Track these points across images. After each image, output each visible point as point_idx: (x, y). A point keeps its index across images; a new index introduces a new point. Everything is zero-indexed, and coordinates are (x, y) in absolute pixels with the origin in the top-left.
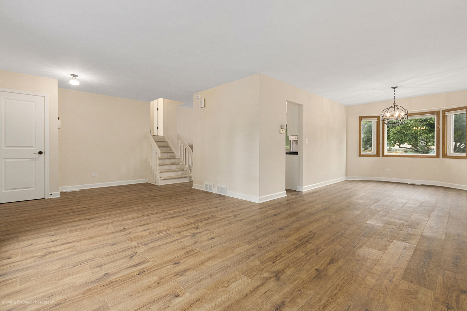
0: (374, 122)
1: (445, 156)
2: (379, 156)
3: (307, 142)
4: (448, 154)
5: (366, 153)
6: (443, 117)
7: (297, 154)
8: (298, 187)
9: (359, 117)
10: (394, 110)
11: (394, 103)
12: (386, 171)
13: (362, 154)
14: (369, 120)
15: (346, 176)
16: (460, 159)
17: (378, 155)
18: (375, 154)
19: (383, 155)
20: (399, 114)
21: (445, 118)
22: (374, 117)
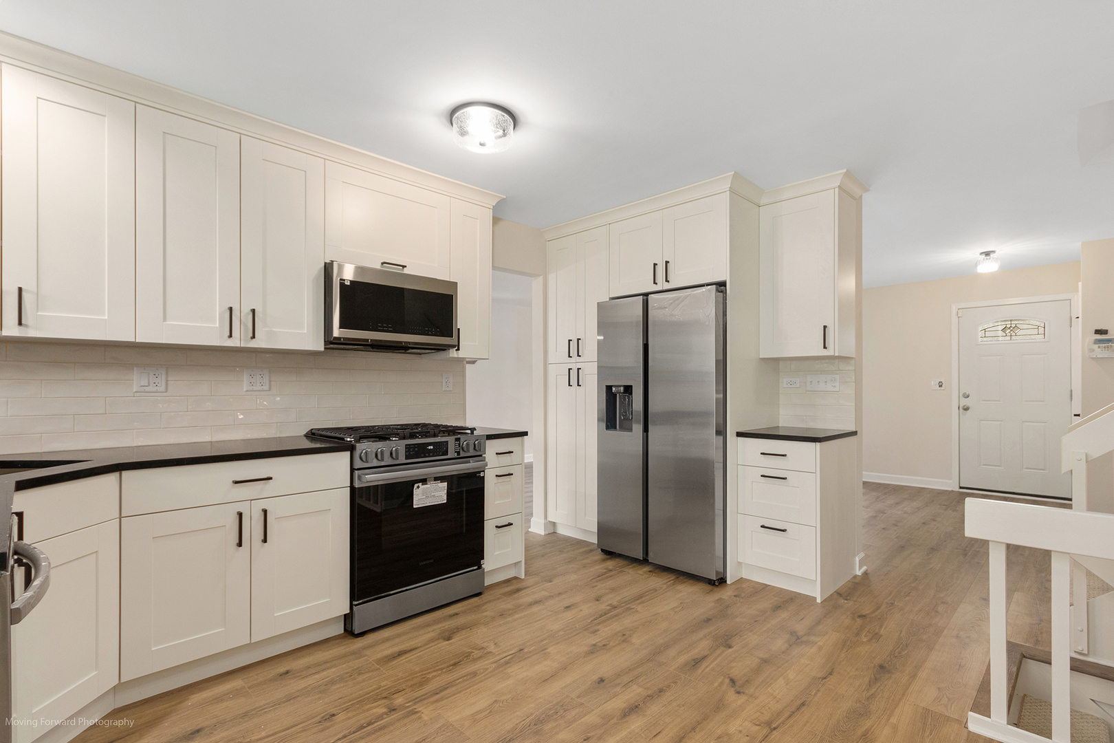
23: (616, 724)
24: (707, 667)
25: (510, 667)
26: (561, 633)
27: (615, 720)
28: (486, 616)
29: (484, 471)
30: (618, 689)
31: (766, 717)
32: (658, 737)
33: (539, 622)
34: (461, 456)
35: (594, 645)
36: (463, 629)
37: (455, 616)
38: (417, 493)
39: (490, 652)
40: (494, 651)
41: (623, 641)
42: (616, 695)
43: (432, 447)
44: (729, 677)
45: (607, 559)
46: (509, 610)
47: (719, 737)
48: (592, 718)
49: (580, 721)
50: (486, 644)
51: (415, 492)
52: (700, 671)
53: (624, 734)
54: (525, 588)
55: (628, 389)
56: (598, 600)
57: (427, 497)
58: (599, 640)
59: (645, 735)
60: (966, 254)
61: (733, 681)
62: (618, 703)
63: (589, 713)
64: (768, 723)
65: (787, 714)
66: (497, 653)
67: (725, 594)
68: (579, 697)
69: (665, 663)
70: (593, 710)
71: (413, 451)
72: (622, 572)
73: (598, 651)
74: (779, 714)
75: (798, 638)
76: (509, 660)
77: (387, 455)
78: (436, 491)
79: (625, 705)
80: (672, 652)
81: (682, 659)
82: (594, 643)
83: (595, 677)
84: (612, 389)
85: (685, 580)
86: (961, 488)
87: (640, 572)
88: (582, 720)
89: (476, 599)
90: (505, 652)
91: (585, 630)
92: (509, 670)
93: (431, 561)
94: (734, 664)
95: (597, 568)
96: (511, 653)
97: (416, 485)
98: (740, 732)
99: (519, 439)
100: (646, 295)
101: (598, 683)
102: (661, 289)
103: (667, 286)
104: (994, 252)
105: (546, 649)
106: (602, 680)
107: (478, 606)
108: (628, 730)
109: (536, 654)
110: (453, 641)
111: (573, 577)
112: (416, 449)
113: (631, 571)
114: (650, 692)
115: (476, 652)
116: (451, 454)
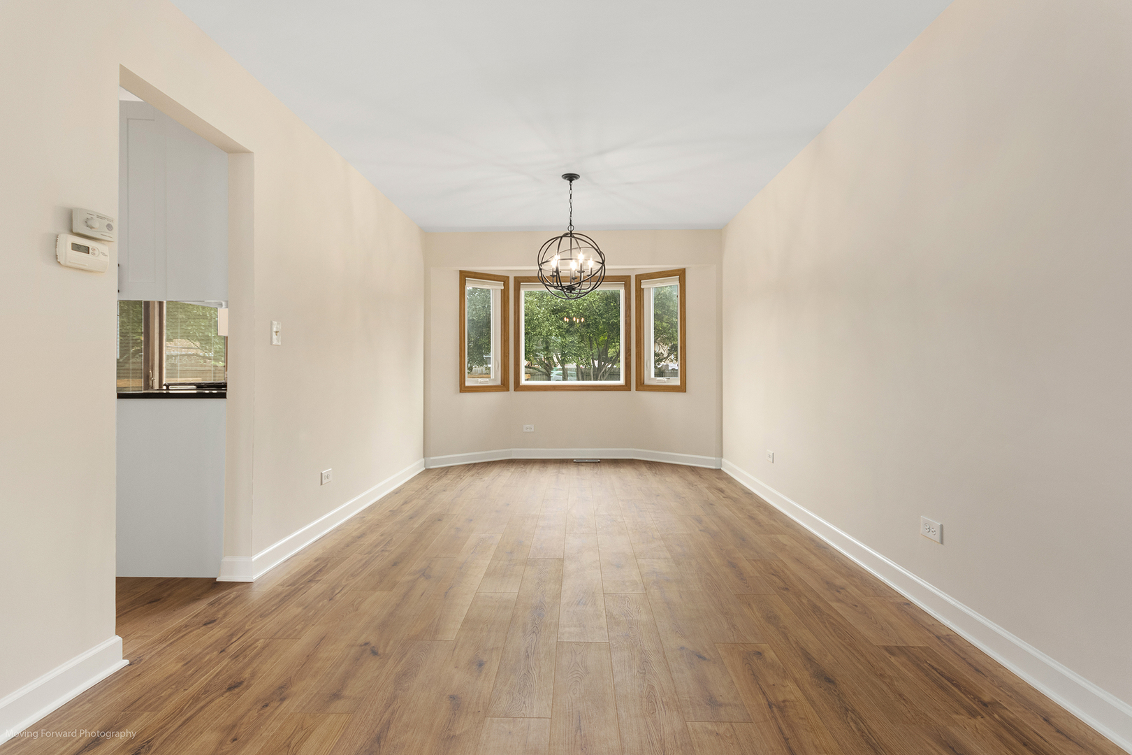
0: (495, 289)
1: (641, 386)
2: (508, 390)
3: (274, 336)
4: (647, 382)
5: (477, 382)
6: (636, 290)
7: (223, 396)
8: (226, 559)
9: (460, 271)
10: (571, 249)
11: (571, 225)
12: (525, 430)
13: (467, 384)
14: (484, 284)
15: (424, 457)
16: (666, 393)
17: (504, 386)
18: (499, 382)
19: (518, 387)
20: (581, 261)
21: (640, 292)
22: (492, 277)
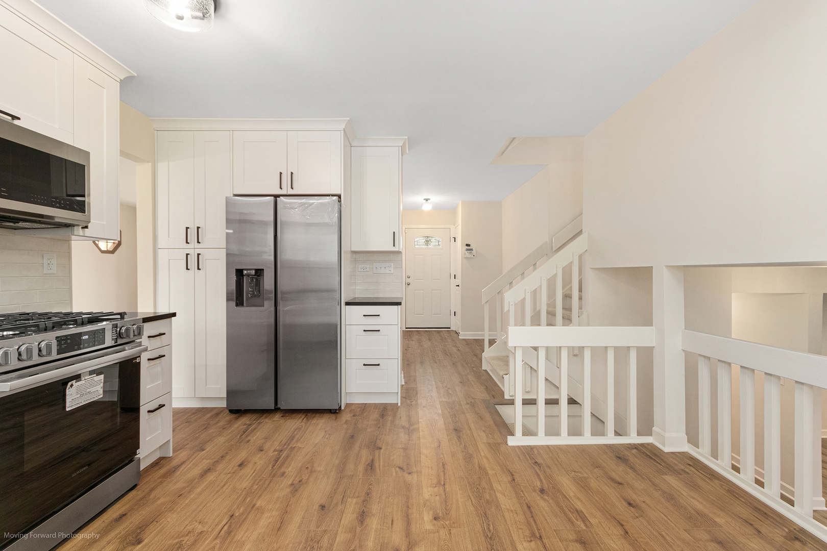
23: (362, 530)
24: (379, 466)
25: (235, 535)
26: (255, 487)
27: (358, 529)
28: (164, 504)
29: (140, 357)
30: (340, 507)
31: (435, 481)
32: (395, 523)
33: (226, 486)
34: (118, 343)
35: (292, 484)
36: (147, 526)
37: (124, 518)
38: (69, 393)
39: (202, 532)
40: (205, 529)
41: (311, 472)
42: (343, 512)
43: (86, 337)
44: (397, 467)
45: (239, 417)
46: (184, 488)
47: (425, 505)
48: (341, 537)
49: (336, 543)
50: (189, 528)
51: (67, 391)
52: (378, 470)
53: (373, 534)
54: (182, 464)
55: (259, 272)
56: (262, 451)
57: (82, 395)
58: (292, 479)
59: (386, 527)
60: (417, 199)
61: (401, 468)
62: (349, 517)
63: (337, 534)
64: (439, 483)
65: (442, 474)
66: (210, 529)
67: (346, 416)
68: (318, 527)
69: (353, 475)
70: (338, 531)
71: (65, 344)
72: (260, 423)
73: (299, 487)
74: (439, 475)
75: (409, 430)
76: (228, 529)
77: (35, 352)
78: (92, 386)
79: (355, 516)
80: (350, 466)
81: (361, 468)
82: (290, 483)
83: (316, 507)
84: (243, 272)
85: (314, 415)
86: (406, 328)
87: (275, 419)
88: (337, 541)
89: (133, 493)
90: (217, 525)
91: (274, 476)
92: (238, 537)
93: (85, 468)
94: (392, 458)
95: (236, 426)
96: (224, 522)
97: (70, 384)
98: (431, 495)
99: (168, 320)
100: (276, 197)
101: (323, 510)
102: (285, 193)
103: (291, 192)
104: (429, 199)
105: (254, 505)
106: (323, 507)
107: (144, 497)
108: (373, 530)
109: (249, 513)
110: (146, 541)
111: (221, 440)
112: (69, 341)
113: (267, 420)
114: (362, 498)
115: (186, 539)
116: (109, 342)
